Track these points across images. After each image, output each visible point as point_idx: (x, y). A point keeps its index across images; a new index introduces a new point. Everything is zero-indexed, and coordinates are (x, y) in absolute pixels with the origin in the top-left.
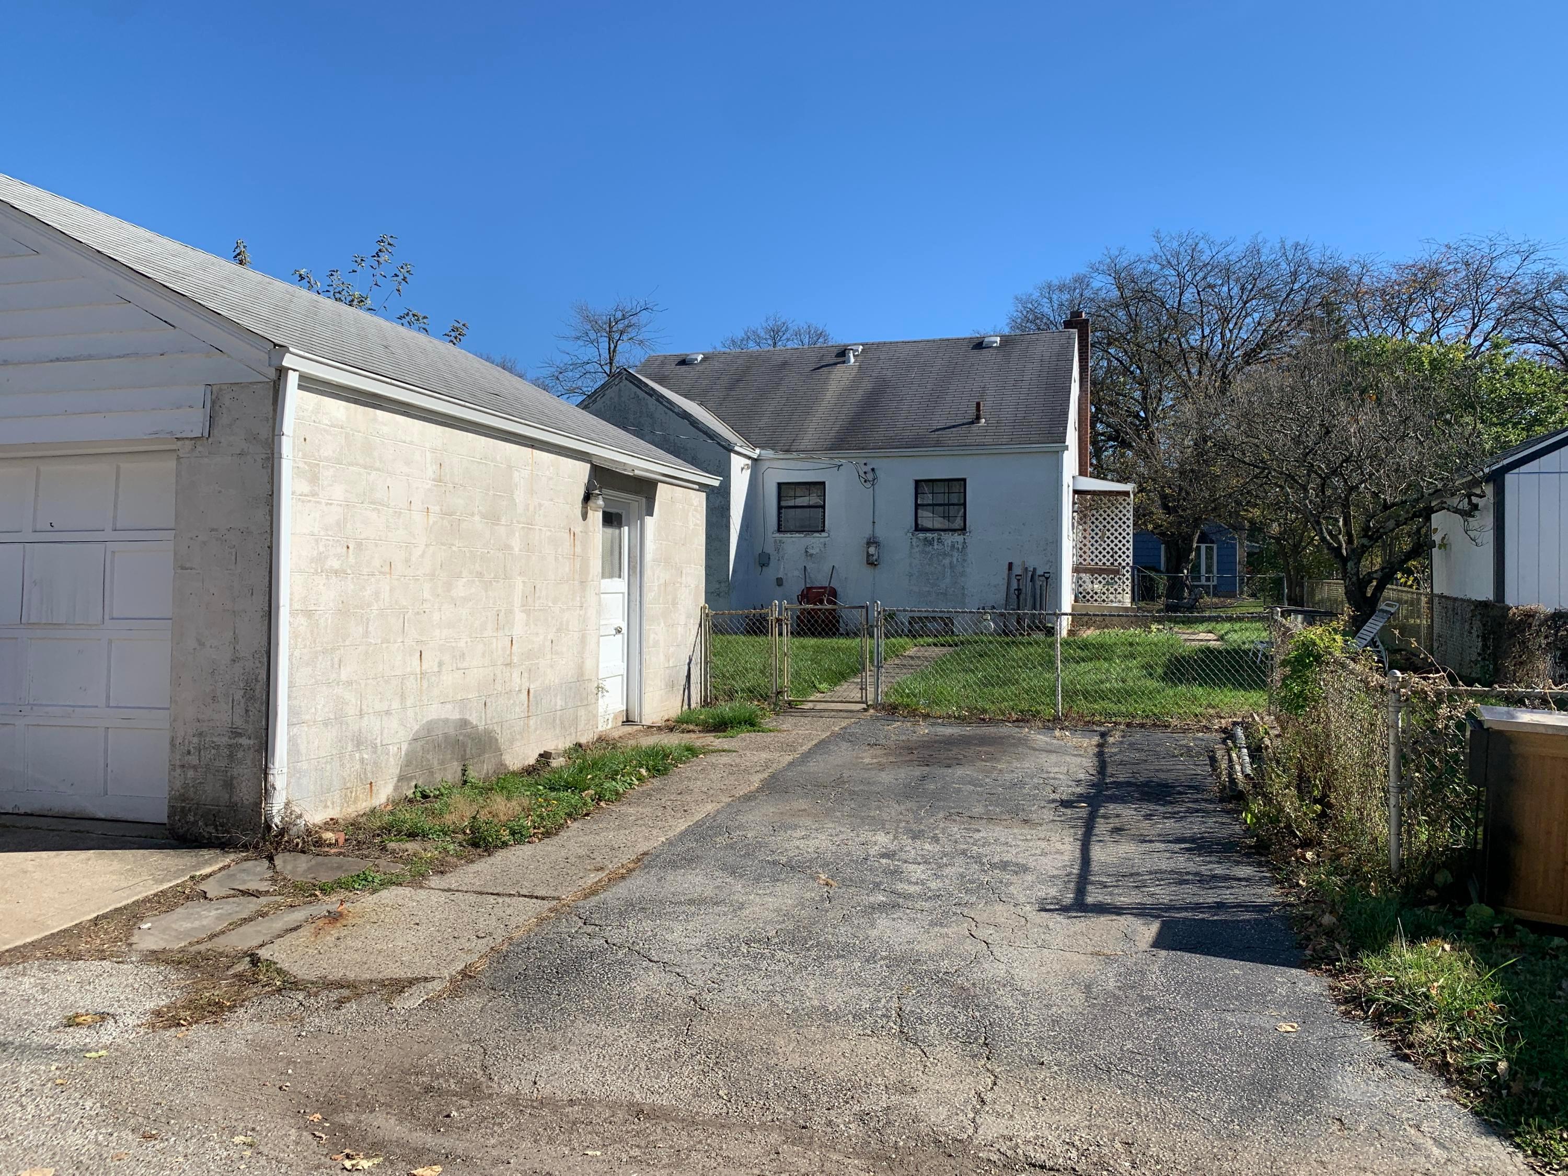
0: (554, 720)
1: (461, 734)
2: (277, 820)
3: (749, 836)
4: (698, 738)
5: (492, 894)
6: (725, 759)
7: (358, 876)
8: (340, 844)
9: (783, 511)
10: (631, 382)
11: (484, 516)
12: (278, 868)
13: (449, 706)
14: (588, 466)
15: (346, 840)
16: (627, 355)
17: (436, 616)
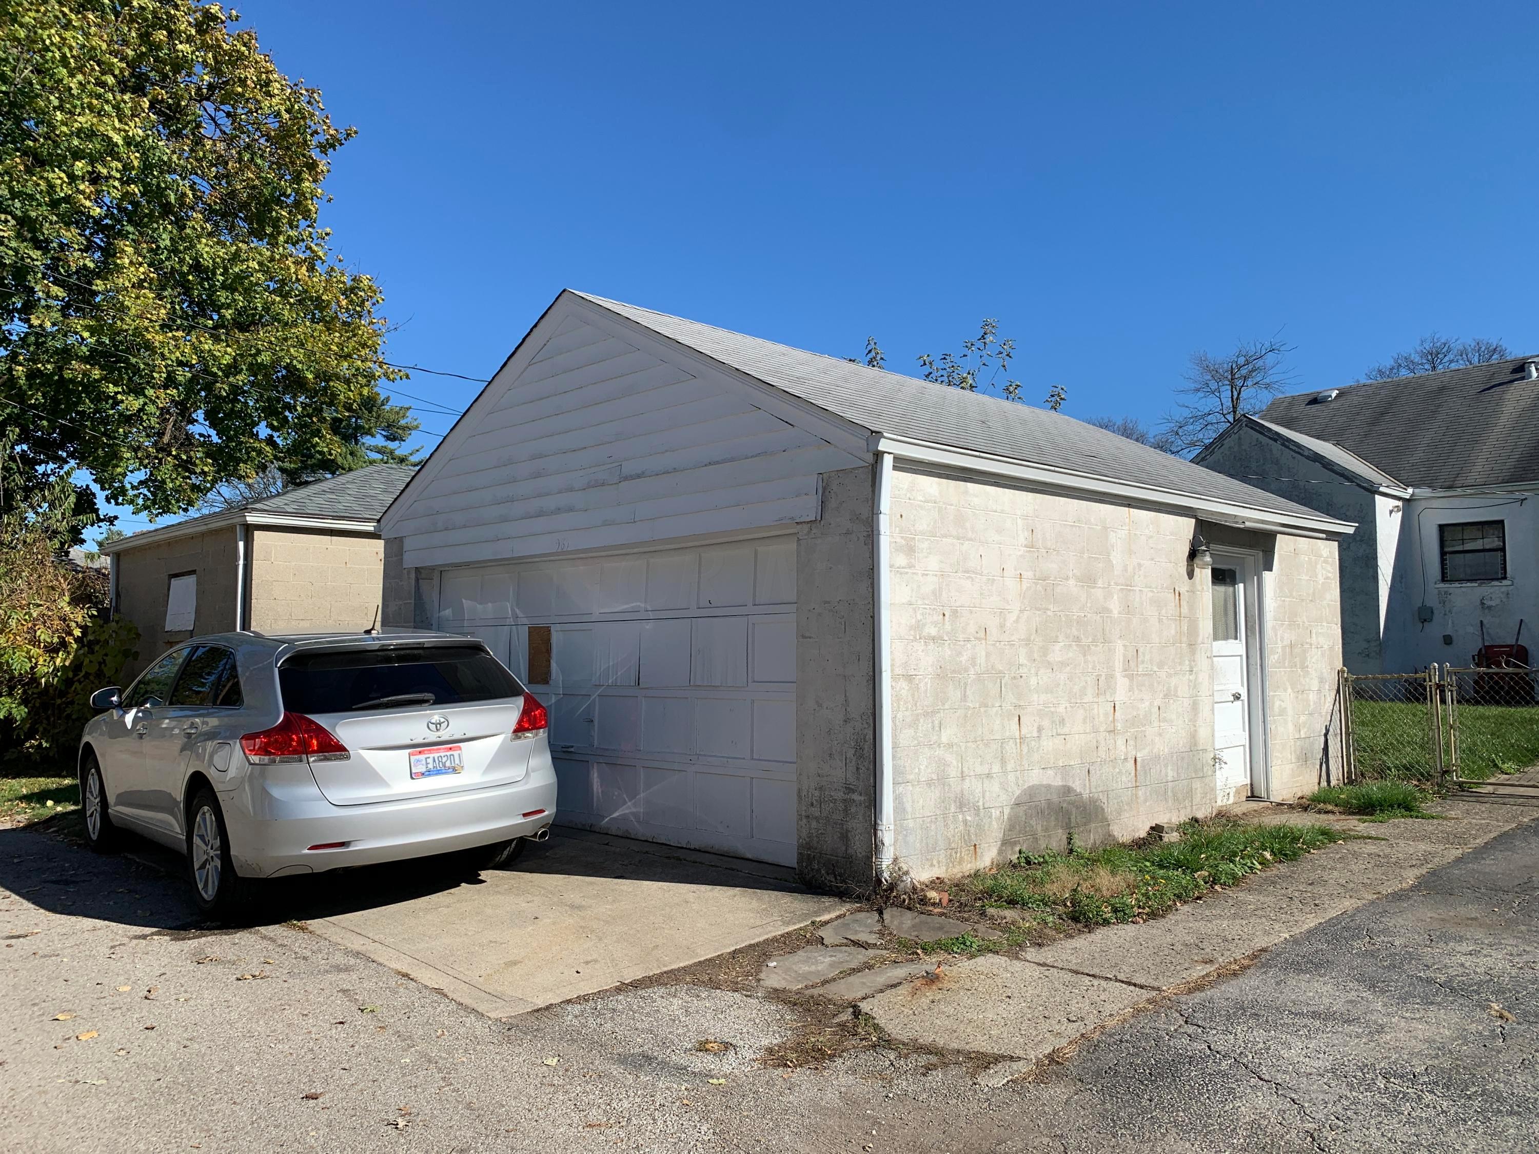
0: (1166, 792)
1: (1064, 801)
2: (886, 875)
3: (1397, 943)
4: (1338, 820)
5: (1088, 975)
6: (1371, 848)
7: (957, 939)
8: (944, 904)
9: (1448, 556)
10: (1252, 428)
11: (1079, 579)
12: (886, 922)
13: (1050, 772)
14: (1193, 521)
15: (950, 901)
16: (1253, 401)
17: (1033, 681)
